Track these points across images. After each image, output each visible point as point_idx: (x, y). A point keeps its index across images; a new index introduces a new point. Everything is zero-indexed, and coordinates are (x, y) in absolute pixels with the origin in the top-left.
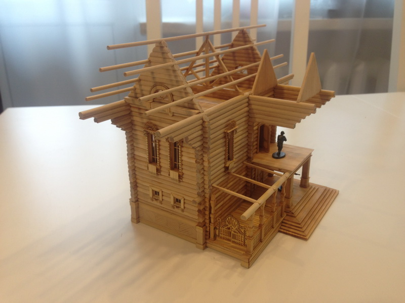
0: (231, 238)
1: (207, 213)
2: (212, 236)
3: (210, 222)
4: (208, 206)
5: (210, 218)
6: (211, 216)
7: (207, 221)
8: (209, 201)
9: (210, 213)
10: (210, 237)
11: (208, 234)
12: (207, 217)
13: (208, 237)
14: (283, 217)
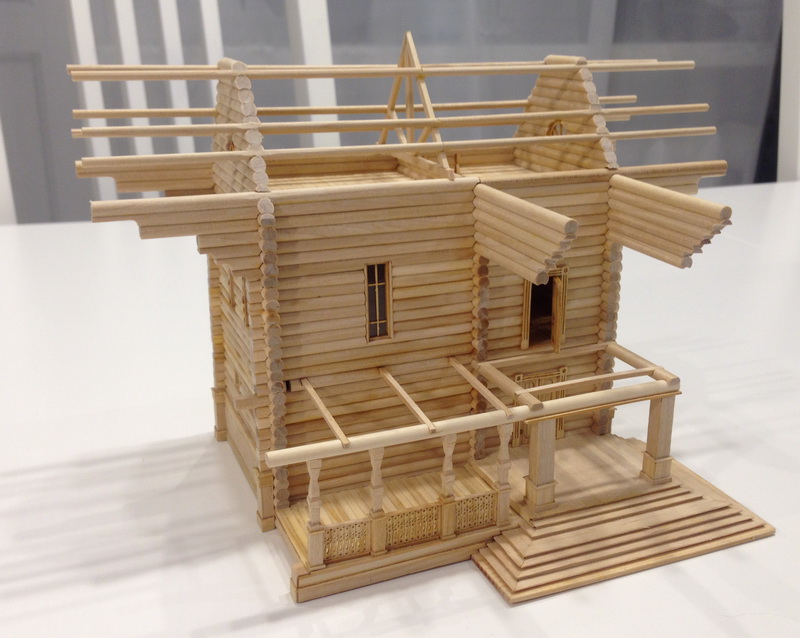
14: (501, 526)
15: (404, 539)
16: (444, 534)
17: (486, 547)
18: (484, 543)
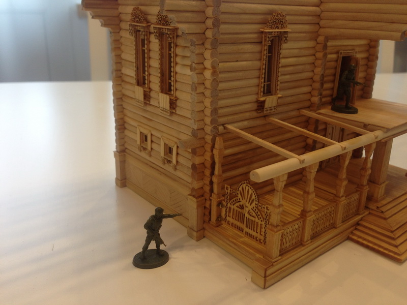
0: (243, 226)
1: (208, 172)
2: (214, 218)
3: (212, 191)
4: (209, 159)
5: (211, 183)
6: (215, 179)
7: (207, 188)
8: (212, 151)
9: (212, 173)
10: (210, 220)
11: (207, 213)
12: (207, 182)
13: (207, 219)
14: (362, 214)
16: (337, 223)
17: (356, 229)
18: (355, 227)
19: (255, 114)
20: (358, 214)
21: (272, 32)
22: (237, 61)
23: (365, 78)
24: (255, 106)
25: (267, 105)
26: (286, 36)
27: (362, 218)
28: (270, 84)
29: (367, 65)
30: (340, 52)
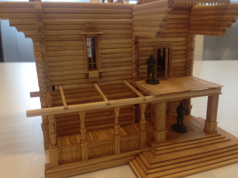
14: (141, 149)
15: (97, 153)
16: (116, 152)
17: (135, 158)
18: (134, 157)
19: (84, 81)
20: (140, 149)
21: (86, 34)
22: (66, 50)
23: (186, 62)
24: (83, 76)
25: (90, 76)
26: (99, 36)
27: (142, 152)
28: (96, 64)
29: (186, 54)
30: (155, 46)
